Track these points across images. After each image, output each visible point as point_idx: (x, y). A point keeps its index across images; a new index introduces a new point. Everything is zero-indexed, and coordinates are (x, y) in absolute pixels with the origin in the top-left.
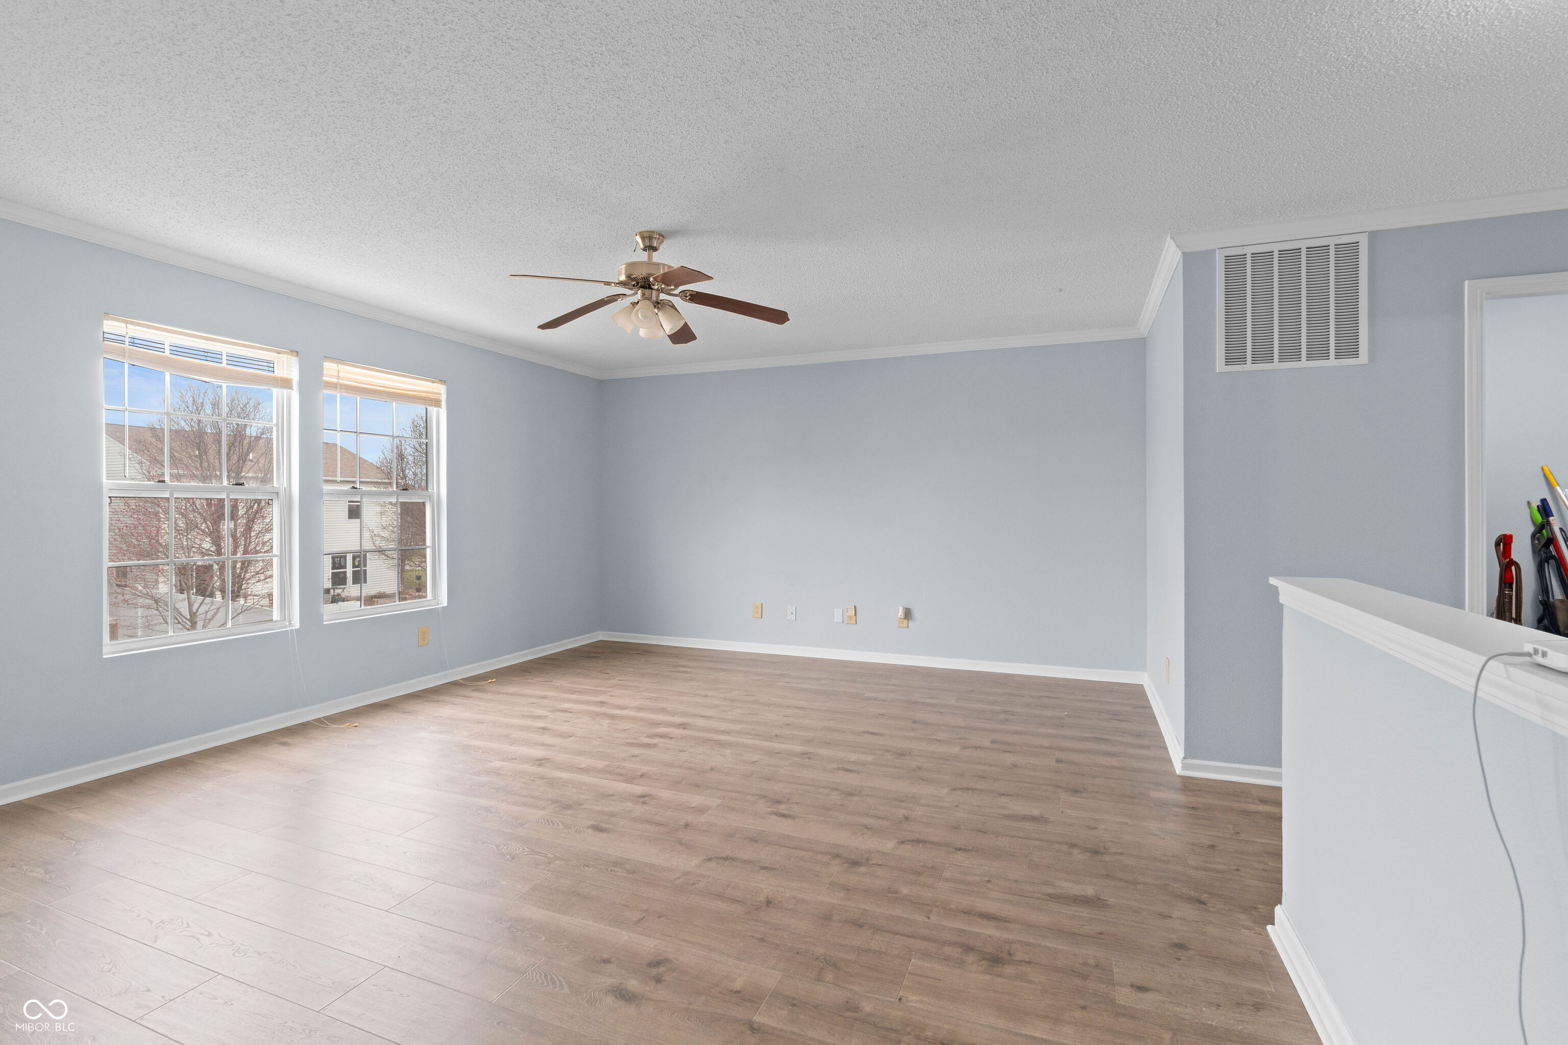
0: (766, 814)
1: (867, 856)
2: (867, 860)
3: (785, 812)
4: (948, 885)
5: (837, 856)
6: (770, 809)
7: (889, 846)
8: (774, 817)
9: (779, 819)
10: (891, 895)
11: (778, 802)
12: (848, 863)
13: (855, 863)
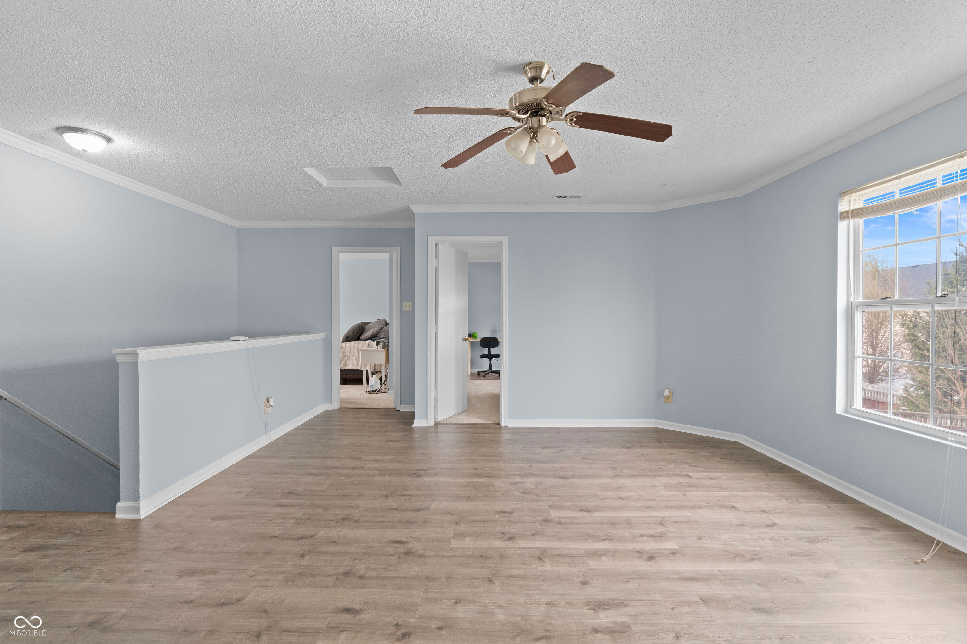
0: (411, 541)
1: (338, 524)
2: (338, 522)
3: (398, 545)
4: (295, 516)
5: (356, 521)
6: (410, 545)
7: (322, 533)
8: (405, 540)
9: (399, 539)
10: (327, 508)
11: (407, 553)
12: (350, 519)
13: (345, 519)
